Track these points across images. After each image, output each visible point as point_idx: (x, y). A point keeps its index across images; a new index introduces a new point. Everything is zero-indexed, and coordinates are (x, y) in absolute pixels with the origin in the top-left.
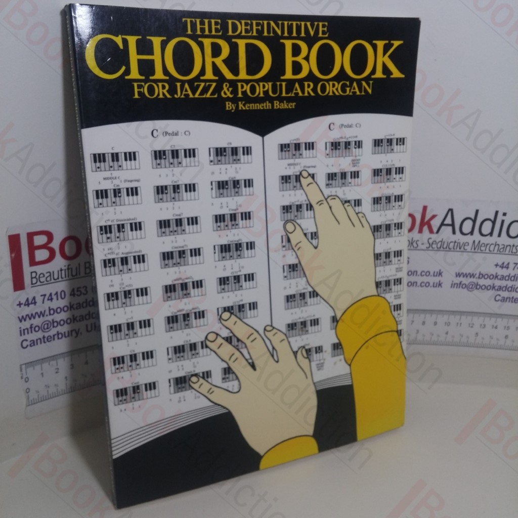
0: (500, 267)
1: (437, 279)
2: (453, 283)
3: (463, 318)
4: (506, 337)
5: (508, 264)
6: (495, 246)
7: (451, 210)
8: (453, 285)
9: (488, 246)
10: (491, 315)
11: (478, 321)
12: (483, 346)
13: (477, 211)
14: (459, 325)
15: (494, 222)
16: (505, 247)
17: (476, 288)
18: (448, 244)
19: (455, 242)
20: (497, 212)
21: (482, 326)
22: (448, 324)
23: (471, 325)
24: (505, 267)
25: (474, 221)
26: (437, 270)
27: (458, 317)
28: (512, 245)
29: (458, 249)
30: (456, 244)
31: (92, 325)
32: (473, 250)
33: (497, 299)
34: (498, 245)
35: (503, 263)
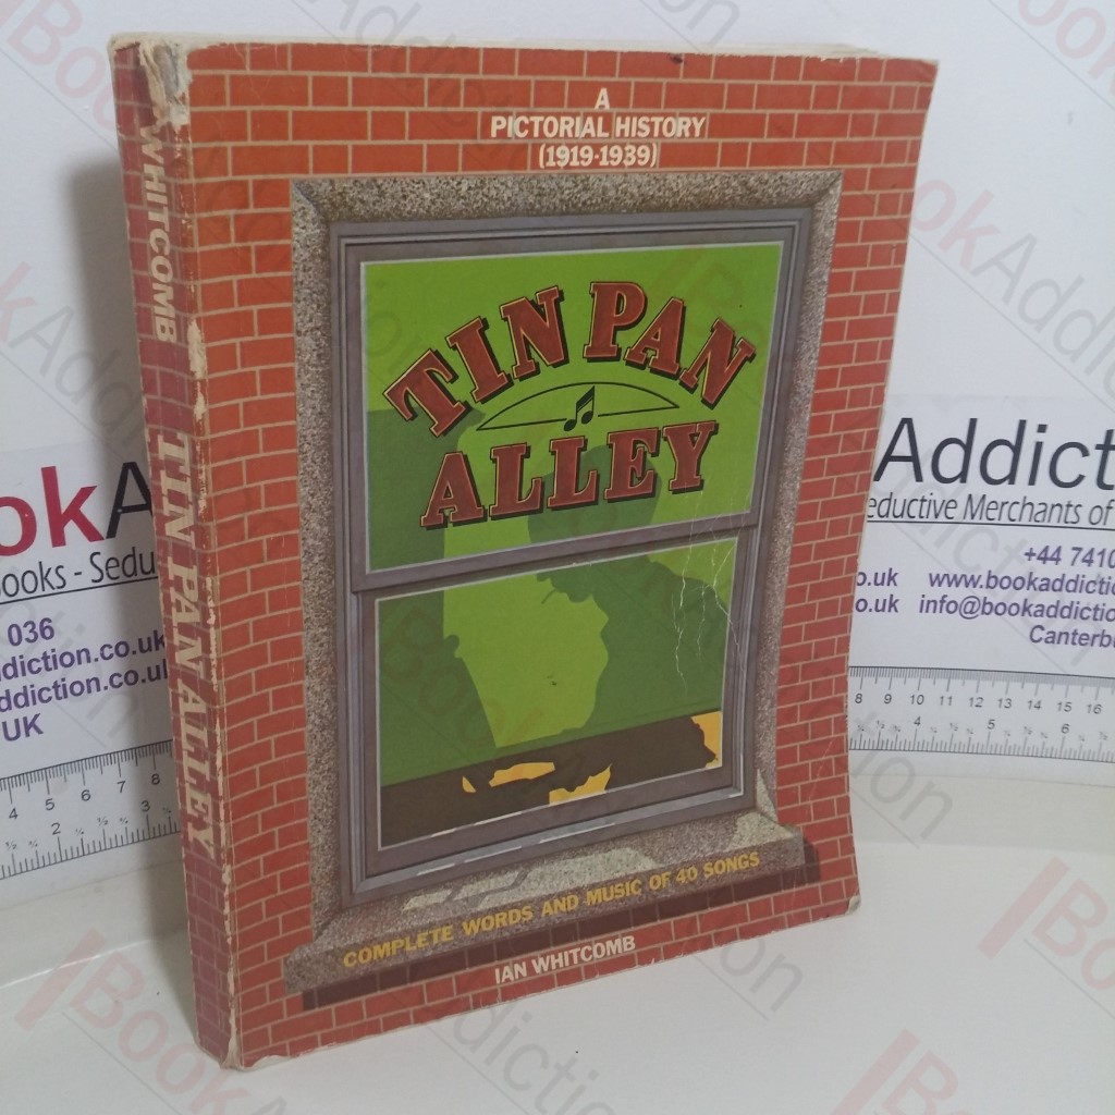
0: (1039, 558)
1: (884, 592)
2: (926, 599)
3: (956, 683)
4: (1065, 728)
5: (1059, 550)
6: (1024, 506)
7: (907, 422)
8: (925, 606)
9: (1006, 507)
10: (1024, 676)
11: (992, 691)
12: (1010, 752)
13: (973, 422)
14: (946, 701)
15: (1016, 450)
16: (1047, 509)
17: (983, 612)
18: (907, 505)
19: (923, 500)
20: (1022, 424)
21: (1005, 703)
22: (919, 700)
23: (976, 702)
24: (1052, 559)
25: (968, 448)
26: (883, 569)
27: (942, 683)
28: (1064, 504)
29: (932, 517)
30: (926, 504)
31: (17, 721)
32: (968, 519)
33: (1036, 637)
34: (1031, 504)
35: (1046, 549)
